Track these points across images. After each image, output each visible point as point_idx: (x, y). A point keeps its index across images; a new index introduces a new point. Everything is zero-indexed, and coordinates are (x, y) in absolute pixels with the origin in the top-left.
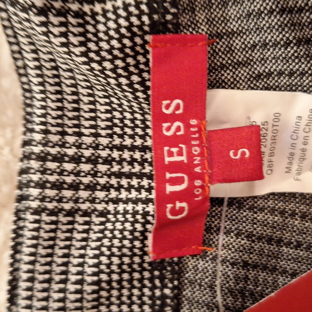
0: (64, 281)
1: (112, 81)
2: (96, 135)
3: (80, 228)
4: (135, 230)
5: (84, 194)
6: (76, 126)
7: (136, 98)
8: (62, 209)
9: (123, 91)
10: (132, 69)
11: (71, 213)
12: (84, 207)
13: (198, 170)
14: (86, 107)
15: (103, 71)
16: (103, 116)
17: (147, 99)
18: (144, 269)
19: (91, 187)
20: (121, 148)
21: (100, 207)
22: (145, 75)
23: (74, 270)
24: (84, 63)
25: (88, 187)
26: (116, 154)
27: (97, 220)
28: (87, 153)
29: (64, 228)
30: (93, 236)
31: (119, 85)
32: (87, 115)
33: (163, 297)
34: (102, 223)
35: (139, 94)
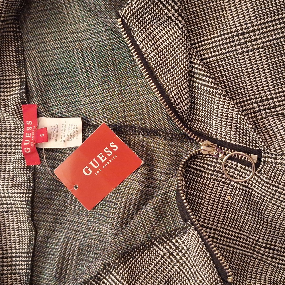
0: (5, 171)
1: (13, 117)
2: (11, 131)
3: (9, 157)
4: (21, 157)
5: (9, 148)
6: (5, 129)
7: (20, 121)
8: (3, 152)
9: (16, 119)
10: (18, 113)
11: (5, 153)
12: (9, 151)
13: (33, 139)
14: (8, 124)
15: (10, 114)
16: (13, 126)
17: (23, 121)
18: (25, 168)
19: (10, 146)
20: (18, 135)
21: (13, 151)
22: (22, 114)
23: (7, 168)
24: (5, 112)
25: (9, 146)
26: (16, 136)
27: (13, 154)
28: (8, 136)
29: (4, 157)
30: (12, 159)
31: (15, 117)
32: (8, 126)
33: (29, 176)
34: (14, 155)
35: (20, 119)
